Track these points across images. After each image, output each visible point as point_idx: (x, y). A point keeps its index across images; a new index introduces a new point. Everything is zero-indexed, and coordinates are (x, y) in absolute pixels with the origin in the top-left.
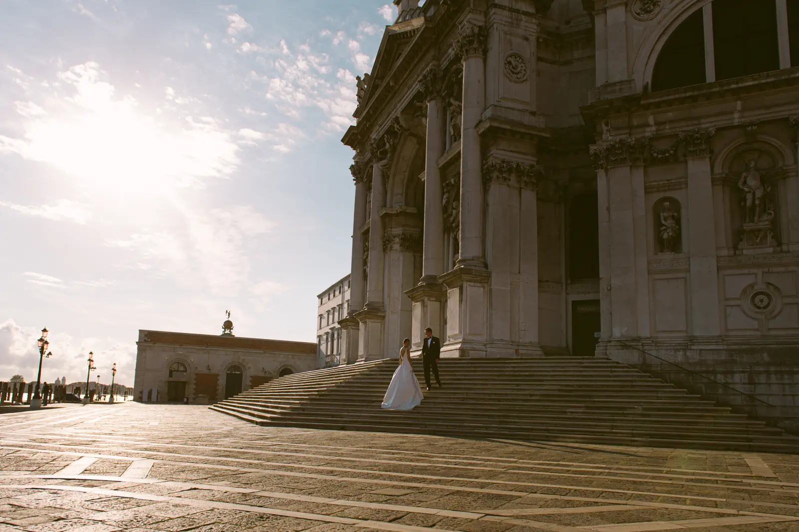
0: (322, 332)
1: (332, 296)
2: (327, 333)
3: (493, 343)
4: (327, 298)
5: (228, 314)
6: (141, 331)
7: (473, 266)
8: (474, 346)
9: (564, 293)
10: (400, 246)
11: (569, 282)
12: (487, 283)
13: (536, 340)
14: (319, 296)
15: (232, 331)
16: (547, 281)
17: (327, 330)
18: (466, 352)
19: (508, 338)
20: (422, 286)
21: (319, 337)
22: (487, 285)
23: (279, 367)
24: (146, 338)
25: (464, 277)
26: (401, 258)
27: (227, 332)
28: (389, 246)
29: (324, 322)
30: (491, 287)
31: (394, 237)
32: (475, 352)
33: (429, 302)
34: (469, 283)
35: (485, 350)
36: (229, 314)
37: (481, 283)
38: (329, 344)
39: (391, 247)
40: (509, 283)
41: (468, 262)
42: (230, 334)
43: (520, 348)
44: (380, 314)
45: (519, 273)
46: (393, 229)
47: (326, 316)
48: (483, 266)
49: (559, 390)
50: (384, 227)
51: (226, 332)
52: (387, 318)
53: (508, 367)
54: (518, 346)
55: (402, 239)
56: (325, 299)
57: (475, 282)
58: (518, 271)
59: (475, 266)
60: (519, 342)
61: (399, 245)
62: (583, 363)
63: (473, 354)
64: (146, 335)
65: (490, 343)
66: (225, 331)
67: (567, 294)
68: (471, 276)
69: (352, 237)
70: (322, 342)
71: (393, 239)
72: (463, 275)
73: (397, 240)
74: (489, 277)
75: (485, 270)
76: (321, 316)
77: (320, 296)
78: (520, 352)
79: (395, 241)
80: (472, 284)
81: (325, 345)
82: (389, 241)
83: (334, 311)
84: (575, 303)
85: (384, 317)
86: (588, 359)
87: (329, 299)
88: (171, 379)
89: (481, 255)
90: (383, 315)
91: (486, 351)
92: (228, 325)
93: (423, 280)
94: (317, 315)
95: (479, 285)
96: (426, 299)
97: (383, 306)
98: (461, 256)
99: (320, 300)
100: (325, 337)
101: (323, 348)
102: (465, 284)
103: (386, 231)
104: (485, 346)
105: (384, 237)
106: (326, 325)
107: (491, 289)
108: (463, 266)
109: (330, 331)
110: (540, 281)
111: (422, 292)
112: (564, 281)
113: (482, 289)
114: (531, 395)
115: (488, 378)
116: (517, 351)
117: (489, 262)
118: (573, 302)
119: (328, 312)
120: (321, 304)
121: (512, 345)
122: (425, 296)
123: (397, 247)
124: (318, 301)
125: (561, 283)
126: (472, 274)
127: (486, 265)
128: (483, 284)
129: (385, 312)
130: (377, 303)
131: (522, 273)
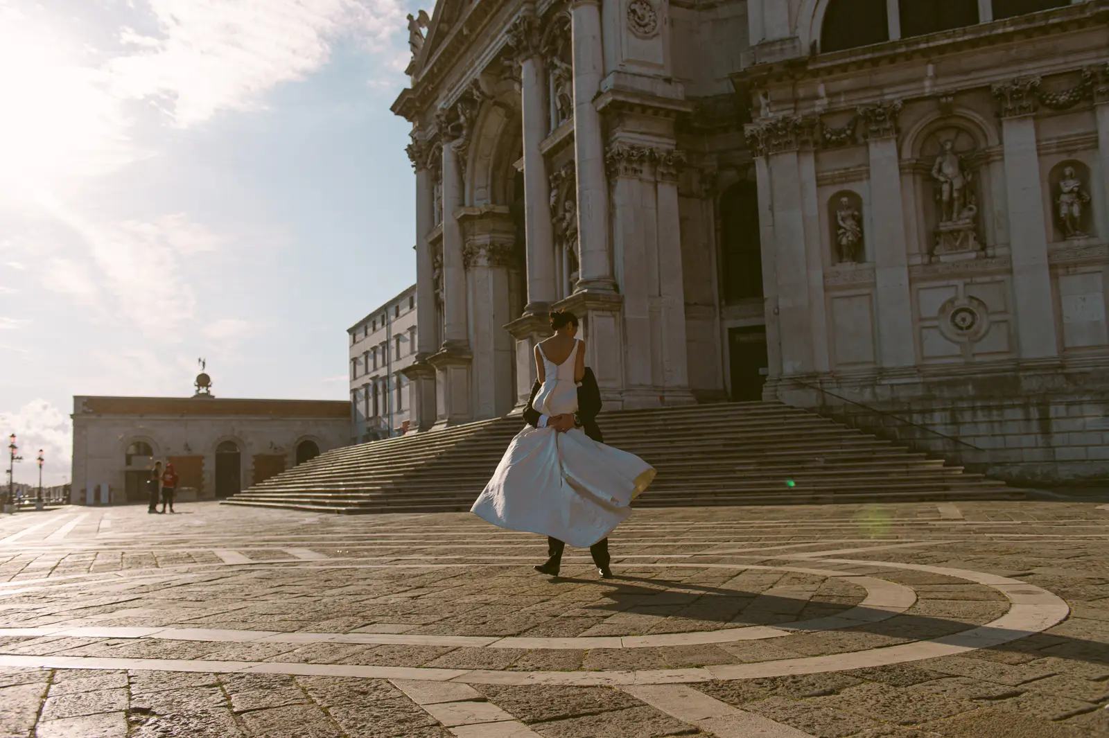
0: (358, 384)
1: (370, 330)
2: (366, 386)
3: (630, 390)
4: (363, 333)
5: (201, 363)
6: (76, 398)
7: (600, 289)
9: (718, 319)
10: (489, 260)
11: (723, 303)
12: (619, 310)
14: (350, 331)
15: (209, 389)
16: (696, 304)
17: (367, 380)
19: (649, 383)
20: (530, 318)
21: (354, 391)
22: (618, 314)
23: (296, 439)
24: (85, 408)
25: (589, 304)
26: (491, 277)
27: (203, 390)
28: (472, 261)
29: (360, 370)
30: (625, 316)
31: (479, 247)
32: (608, 402)
34: (595, 313)
35: (621, 399)
36: (204, 363)
37: (611, 311)
38: (371, 401)
39: (475, 262)
40: (648, 310)
41: (591, 284)
42: (207, 394)
43: (666, 394)
44: (464, 357)
45: (660, 295)
46: (476, 238)
47: (362, 359)
48: (612, 288)
50: (464, 235)
51: (201, 392)
52: (474, 361)
53: (658, 420)
54: (663, 392)
55: (490, 250)
56: (360, 336)
57: (603, 310)
58: (657, 293)
59: (603, 289)
60: (663, 387)
61: (486, 258)
64: (85, 404)
65: (627, 390)
66: (199, 390)
67: (722, 319)
68: (598, 302)
69: (414, 248)
70: (358, 399)
71: (477, 250)
72: (586, 302)
73: (483, 252)
74: (621, 302)
75: (615, 293)
76: (354, 361)
77: (352, 331)
78: (666, 399)
79: (481, 254)
80: (600, 313)
81: (363, 403)
82: (471, 254)
83: (375, 353)
84: (733, 332)
85: (470, 361)
87: (366, 334)
88: (129, 468)
89: (608, 274)
90: (469, 357)
91: (623, 401)
92: (203, 380)
93: (528, 309)
94: (347, 359)
95: (608, 313)
96: (534, 334)
97: (468, 345)
98: (582, 277)
99: (352, 336)
100: (363, 391)
101: (361, 407)
102: (591, 314)
103: (466, 240)
104: (621, 393)
105: (464, 248)
106: (364, 373)
107: (624, 319)
108: (586, 291)
109: (370, 381)
110: (687, 304)
111: (529, 325)
112: (717, 302)
113: (613, 319)
114: (691, 453)
115: (634, 435)
116: (662, 398)
117: (620, 284)
118: (730, 330)
119: (366, 353)
120: (354, 342)
121: (655, 391)
122: (533, 330)
123: (483, 262)
124: (347, 338)
125: (713, 305)
126: (599, 300)
127: (616, 288)
128: (613, 313)
129: (471, 354)
130: (459, 341)
131: (663, 296)
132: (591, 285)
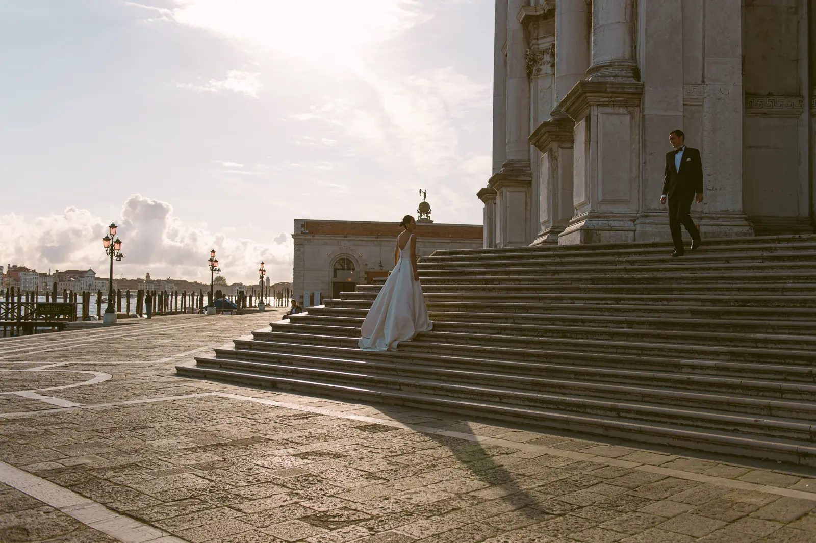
3: (646, 216)
5: (422, 194)
6: (296, 221)
7: (610, 77)
8: (612, 223)
12: (639, 106)
13: (738, 207)
15: (429, 215)
16: (770, 94)
18: (595, 235)
22: (637, 109)
24: (303, 229)
25: (591, 97)
26: (553, 86)
27: (424, 216)
28: (535, 69)
30: (645, 113)
31: (543, 53)
32: (612, 233)
33: (560, 149)
34: (601, 109)
35: (633, 228)
36: (425, 194)
37: (625, 106)
39: (539, 71)
40: (682, 103)
41: (601, 71)
42: (428, 221)
43: (703, 222)
44: (522, 178)
45: (703, 81)
46: (540, 42)
48: (631, 75)
49: (694, 313)
50: (528, 39)
51: (422, 217)
57: (614, 106)
58: (700, 79)
59: (615, 76)
60: (702, 212)
61: (550, 65)
62: (776, 249)
63: (607, 238)
64: (303, 226)
65: (642, 216)
66: (421, 216)
68: (606, 95)
71: (541, 56)
72: (588, 94)
73: (548, 57)
74: (641, 93)
75: (633, 81)
79: (544, 60)
80: (609, 110)
82: (534, 61)
86: (789, 240)
88: (335, 280)
89: (627, 55)
91: (635, 231)
92: (425, 208)
95: (621, 110)
96: (554, 145)
98: (594, 62)
102: (595, 111)
103: (531, 45)
104: (634, 221)
105: (528, 54)
107: (643, 116)
108: (589, 79)
110: (749, 97)
112: (805, 92)
113: (627, 117)
117: (642, 67)
122: (553, 140)
125: (799, 95)
126: (606, 92)
127: (636, 74)
128: (631, 108)
129: (530, 175)
130: (519, 161)
131: (707, 82)
132: (603, 71)
